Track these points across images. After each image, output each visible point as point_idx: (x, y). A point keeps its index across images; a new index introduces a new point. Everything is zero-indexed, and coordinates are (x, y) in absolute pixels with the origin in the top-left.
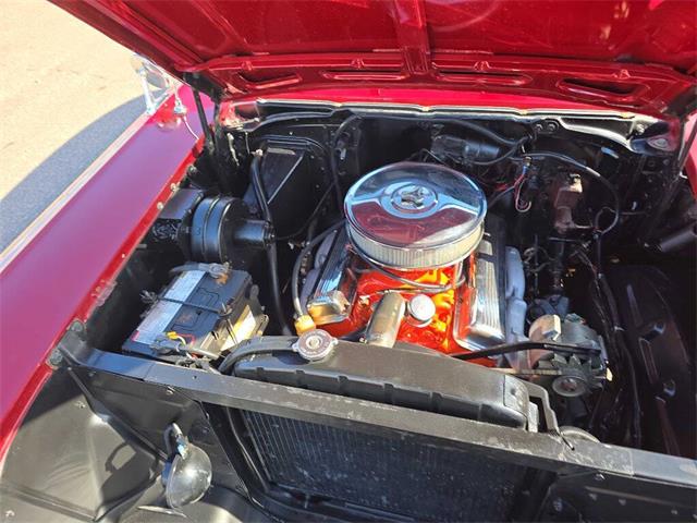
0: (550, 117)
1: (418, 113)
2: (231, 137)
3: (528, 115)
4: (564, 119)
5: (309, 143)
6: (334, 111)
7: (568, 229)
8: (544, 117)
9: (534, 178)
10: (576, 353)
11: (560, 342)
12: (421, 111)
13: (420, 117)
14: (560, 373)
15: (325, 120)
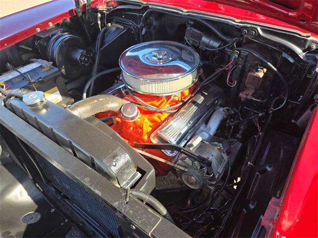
0: (253, 26)
1: (181, 12)
2: (99, 15)
3: (240, 23)
4: (262, 29)
5: (131, 24)
6: (143, 6)
7: (246, 98)
8: (249, 26)
9: (240, 66)
10: (199, 161)
11: (193, 152)
12: (182, 11)
13: (181, 14)
14: (186, 170)
15: (138, 11)
